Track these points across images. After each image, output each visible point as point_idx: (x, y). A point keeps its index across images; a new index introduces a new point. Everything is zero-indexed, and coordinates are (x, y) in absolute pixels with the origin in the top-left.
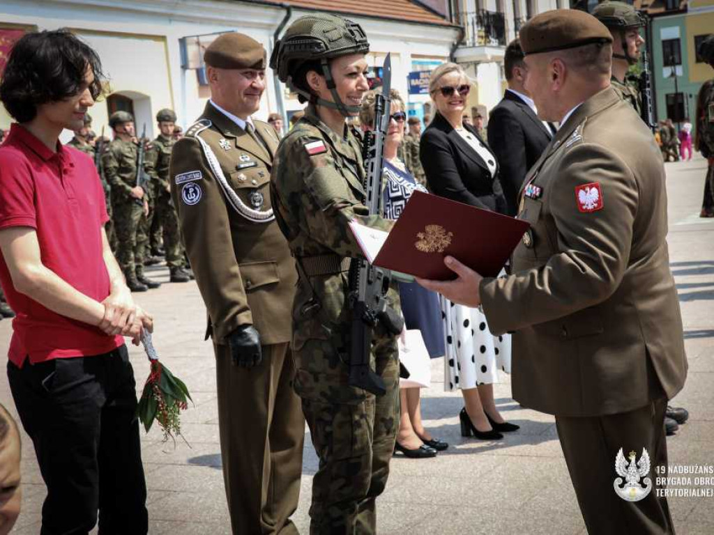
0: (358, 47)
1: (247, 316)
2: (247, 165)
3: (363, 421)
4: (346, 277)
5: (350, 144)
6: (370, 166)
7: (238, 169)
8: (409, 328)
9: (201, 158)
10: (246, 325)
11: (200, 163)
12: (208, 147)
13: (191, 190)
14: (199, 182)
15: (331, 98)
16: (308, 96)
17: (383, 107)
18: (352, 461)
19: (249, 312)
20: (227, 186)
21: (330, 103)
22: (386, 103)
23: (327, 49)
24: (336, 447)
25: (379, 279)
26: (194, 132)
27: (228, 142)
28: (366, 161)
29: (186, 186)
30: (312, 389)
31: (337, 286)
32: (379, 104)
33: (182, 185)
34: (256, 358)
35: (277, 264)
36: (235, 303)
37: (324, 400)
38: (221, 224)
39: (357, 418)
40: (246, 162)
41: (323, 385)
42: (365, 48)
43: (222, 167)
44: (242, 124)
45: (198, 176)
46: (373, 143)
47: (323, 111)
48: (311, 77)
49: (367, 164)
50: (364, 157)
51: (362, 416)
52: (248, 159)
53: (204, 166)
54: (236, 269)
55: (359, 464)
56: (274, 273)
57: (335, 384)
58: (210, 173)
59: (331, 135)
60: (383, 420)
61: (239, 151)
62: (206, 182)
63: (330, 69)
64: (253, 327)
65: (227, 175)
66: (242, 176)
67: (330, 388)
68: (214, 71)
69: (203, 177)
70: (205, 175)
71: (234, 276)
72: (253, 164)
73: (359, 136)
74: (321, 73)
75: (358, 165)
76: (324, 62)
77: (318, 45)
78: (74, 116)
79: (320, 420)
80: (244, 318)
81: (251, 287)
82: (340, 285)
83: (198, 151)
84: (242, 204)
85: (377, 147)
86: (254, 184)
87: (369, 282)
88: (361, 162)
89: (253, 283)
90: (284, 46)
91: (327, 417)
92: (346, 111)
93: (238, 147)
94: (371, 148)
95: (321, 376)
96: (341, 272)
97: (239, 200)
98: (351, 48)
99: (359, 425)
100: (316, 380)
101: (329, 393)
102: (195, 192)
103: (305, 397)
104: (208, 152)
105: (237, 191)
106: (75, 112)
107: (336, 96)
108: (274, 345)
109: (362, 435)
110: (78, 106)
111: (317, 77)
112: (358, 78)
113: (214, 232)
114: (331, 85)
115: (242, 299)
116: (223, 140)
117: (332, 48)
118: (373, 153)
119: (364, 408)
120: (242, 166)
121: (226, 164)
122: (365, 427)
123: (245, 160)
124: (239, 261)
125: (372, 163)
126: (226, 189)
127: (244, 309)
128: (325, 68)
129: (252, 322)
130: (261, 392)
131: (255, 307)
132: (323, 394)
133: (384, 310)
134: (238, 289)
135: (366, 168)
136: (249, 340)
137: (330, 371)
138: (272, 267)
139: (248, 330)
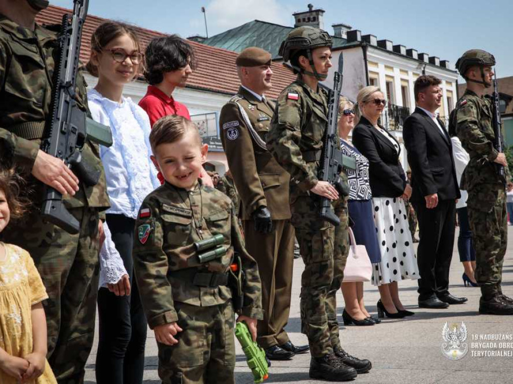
0: (327, 43)
1: (264, 202)
2: (264, 119)
3: (328, 241)
4: (318, 163)
5: (320, 95)
6: (331, 107)
7: (259, 121)
8: (358, 244)
9: (238, 114)
10: (263, 207)
11: (238, 117)
12: (242, 108)
13: (232, 132)
14: (238, 127)
15: (311, 70)
16: (299, 69)
17: (339, 78)
18: (323, 263)
19: (265, 200)
20: (253, 129)
21: (311, 73)
22: (340, 76)
23: (310, 44)
24: (314, 254)
25: (336, 165)
26: (234, 100)
27: (253, 107)
28: (329, 105)
29: (230, 130)
30: (300, 222)
31: (314, 168)
32: (337, 77)
33: (227, 129)
34: (269, 225)
35: (279, 175)
36: (258, 194)
37: (307, 228)
38: (250, 150)
39: (325, 238)
40: (263, 117)
41: (307, 220)
42: (330, 44)
43: (250, 119)
44: (260, 98)
45: (236, 124)
46: (333, 96)
47: (307, 78)
48: (301, 58)
49: (330, 106)
50: (328, 103)
51: (328, 238)
52: (264, 116)
53: (240, 118)
54: (257, 176)
55: (327, 265)
56: (278, 180)
57: (313, 219)
58: (244, 123)
59: (309, 89)
60: (340, 246)
61: (258, 112)
62: (241, 127)
63: (311, 55)
64: (267, 208)
65: (253, 124)
66: (261, 125)
67: (311, 221)
68: (245, 69)
69: (239, 124)
70: (241, 123)
71: (256, 179)
72: (266, 119)
73: (326, 93)
74: (307, 57)
75: (324, 106)
76: (308, 51)
77: (306, 41)
78: (183, 79)
79: (305, 240)
80: (263, 202)
81: (265, 187)
82: (316, 167)
83: (237, 110)
84: (261, 140)
85: (335, 98)
86: (267, 129)
87: (330, 166)
88: (326, 105)
89: (265, 185)
90: (287, 43)
91: (308, 238)
92: (319, 77)
93: (258, 109)
94: (332, 99)
95: (305, 215)
96: (316, 161)
97: (259, 137)
98: (322, 44)
99: (326, 243)
100: (303, 217)
101: (309, 223)
102: (235, 132)
103: (296, 227)
104: (242, 110)
105: (259, 133)
106: (183, 77)
107: (314, 69)
108: (278, 220)
109: (328, 248)
110: (184, 74)
111: (305, 59)
112: (326, 60)
113: (246, 155)
114: (312, 63)
115: (262, 193)
116: (250, 105)
117: (313, 43)
118: (333, 101)
119: (329, 233)
120: (261, 119)
121: (252, 118)
122: (329, 244)
123: (262, 116)
124: (258, 173)
125: (332, 106)
126: (252, 131)
127: (262, 198)
128: (309, 54)
129: (266, 205)
130: (270, 247)
131: (269, 197)
132: (306, 224)
133: (339, 181)
134: (258, 187)
135: (329, 108)
136: (265, 215)
137: (310, 212)
138: (276, 177)
139: (265, 210)
